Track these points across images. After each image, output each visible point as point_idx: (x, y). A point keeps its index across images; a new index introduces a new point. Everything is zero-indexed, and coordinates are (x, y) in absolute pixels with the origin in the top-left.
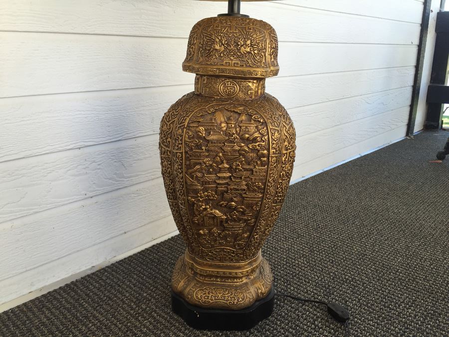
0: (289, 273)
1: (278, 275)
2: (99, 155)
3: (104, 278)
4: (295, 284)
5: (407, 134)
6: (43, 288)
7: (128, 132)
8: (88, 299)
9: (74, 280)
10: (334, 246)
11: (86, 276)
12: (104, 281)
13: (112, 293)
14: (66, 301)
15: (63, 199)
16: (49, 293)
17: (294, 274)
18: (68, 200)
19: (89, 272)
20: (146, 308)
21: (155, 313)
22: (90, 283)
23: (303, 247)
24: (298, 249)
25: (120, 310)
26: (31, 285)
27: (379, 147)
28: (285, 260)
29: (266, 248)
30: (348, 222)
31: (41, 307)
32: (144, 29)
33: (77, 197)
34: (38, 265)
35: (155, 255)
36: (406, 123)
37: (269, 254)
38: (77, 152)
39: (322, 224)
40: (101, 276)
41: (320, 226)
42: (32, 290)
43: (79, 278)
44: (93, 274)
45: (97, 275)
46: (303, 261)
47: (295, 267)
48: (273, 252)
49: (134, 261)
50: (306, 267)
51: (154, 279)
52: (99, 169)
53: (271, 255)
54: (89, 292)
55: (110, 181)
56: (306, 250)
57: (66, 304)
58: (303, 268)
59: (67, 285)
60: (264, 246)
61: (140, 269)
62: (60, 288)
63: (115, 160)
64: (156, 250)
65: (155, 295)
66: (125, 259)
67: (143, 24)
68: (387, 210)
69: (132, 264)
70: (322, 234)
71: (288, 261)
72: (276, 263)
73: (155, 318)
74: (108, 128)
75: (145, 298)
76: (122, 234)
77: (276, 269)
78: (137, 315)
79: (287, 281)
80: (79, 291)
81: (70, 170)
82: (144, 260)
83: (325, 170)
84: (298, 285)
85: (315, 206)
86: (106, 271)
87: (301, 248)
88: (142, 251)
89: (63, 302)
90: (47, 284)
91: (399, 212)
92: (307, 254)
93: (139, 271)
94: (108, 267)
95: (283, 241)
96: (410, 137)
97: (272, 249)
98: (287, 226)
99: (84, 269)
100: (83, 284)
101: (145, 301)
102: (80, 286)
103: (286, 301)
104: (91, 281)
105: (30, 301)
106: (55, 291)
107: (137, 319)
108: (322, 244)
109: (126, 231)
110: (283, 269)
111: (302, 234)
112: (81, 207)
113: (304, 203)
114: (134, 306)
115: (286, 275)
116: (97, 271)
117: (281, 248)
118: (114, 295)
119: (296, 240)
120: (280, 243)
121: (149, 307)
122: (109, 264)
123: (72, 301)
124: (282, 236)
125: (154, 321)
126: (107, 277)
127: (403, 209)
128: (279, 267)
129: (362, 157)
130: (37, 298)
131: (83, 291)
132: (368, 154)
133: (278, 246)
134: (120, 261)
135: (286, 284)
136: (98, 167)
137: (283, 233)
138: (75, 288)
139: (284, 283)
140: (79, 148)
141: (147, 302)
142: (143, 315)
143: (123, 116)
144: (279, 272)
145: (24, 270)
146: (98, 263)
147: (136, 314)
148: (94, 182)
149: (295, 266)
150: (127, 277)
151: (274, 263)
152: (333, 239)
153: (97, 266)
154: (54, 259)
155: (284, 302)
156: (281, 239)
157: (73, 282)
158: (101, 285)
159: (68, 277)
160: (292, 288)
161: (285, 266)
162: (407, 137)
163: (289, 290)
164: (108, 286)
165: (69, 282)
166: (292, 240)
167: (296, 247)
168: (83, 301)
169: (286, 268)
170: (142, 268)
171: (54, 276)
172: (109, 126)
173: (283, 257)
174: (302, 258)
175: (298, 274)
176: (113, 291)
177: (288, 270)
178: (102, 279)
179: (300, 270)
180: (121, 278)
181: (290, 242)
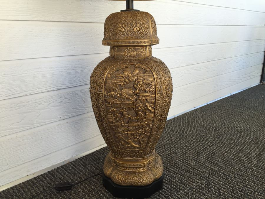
0: (183, 169)
1: (176, 170)
2: (68, 94)
3: (71, 168)
4: (187, 176)
5: (261, 81)
6: (35, 173)
7: (86, 81)
8: (60, 181)
9: (53, 169)
10: (213, 152)
11: (60, 167)
12: (71, 170)
13: (75, 178)
14: (48, 182)
15: (47, 121)
16: (38, 176)
17: (187, 170)
18: (50, 121)
19: (62, 164)
20: (94, 188)
21: (100, 192)
22: (62, 171)
23: (193, 153)
24: (190, 154)
25: (79, 189)
26: (28, 171)
27: (243, 89)
28: (181, 160)
29: (169, 153)
30: (222, 137)
31: (33, 185)
32: (96, 18)
33: (55, 119)
34: (31, 160)
35: (101, 155)
36: (261, 75)
37: (171, 156)
38: (56, 92)
39: (205, 138)
40: (69, 167)
41: (204, 139)
42: (28, 174)
43: (56, 167)
44: (64, 165)
45: (66, 166)
46: (193, 161)
47: (187, 166)
48: (174, 155)
49: (89, 158)
50: (194, 166)
51: (100, 170)
52: (68, 103)
53: (173, 157)
54: (61, 177)
55: (76, 110)
56: (195, 155)
57: (47, 184)
58: (193, 166)
59: (49, 172)
60: (169, 151)
61: (92, 163)
62: (45, 174)
63: (79, 97)
64: (103, 152)
65: (100, 180)
66: (84, 157)
67: (95, 15)
68: (248, 130)
69: (88, 160)
70: (205, 144)
73: (99, 195)
74: (74, 78)
75: (94, 182)
76: (82, 142)
77: (175, 167)
78: (89, 193)
79: (182, 174)
80: (55, 176)
81: (51, 103)
82: (95, 157)
83: (209, 103)
84: (189, 177)
85: (201, 126)
86: (72, 164)
87: (192, 153)
88: (94, 152)
89: (46, 183)
90: (37, 171)
91: (255, 131)
92: (195, 157)
93: (92, 165)
94: (73, 161)
95: (180, 148)
96: (262, 83)
97: (173, 153)
98: (183, 139)
99: (59, 162)
100: (58, 172)
101: (94, 184)
102: (56, 173)
103: (181, 188)
104: (63, 170)
105: (27, 181)
106: (41, 175)
107: (88, 195)
108: (205, 151)
109: (85, 140)
110: (180, 166)
111: (193, 144)
112: (57, 125)
113: (194, 124)
114: (88, 187)
115: (182, 171)
116: (67, 164)
117: (179, 153)
118: (76, 179)
119: (189, 148)
120: (178, 149)
121: (96, 188)
122: (74, 160)
123: (51, 182)
124: (180, 145)
125: (99, 197)
126: (73, 168)
127: (258, 129)
128: (178, 165)
129: (232, 95)
130: (31, 180)
131: (58, 176)
132: (236, 94)
133: (177, 151)
134: (81, 158)
135: (181, 176)
136: (68, 101)
137: (181, 143)
138: (53, 174)
139: (180, 176)
140: (57, 90)
141: (95, 185)
142: (92, 193)
143: (83, 71)
145: (24, 162)
146: (67, 159)
147: (88, 192)
148: (66, 110)
149: (187, 164)
150: (85, 168)
151: (174, 162)
152: (213, 148)
153: (67, 160)
154: (41, 156)
155: (180, 188)
156: (179, 147)
157: (52, 170)
158: (69, 173)
159: (50, 167)
160: (185, 179)
161: (181, 165)
162: (261, 83)
163: (183, 180)
164: (73, 174)
165: (50, 170)
166: (186, 148)
167: (188, 152)
168: (57, 182)
169: (181, 166)
170: (94, 163)
171: (41, 166)
172: (74, 77)
173: (180, 159)
174: (192, 160)
175: (189, 170)
176: (75, 177)
177: (183, 167)
178: (70, 169)
179: (191, 167)
180: (81, 169)
181: (185, 149)
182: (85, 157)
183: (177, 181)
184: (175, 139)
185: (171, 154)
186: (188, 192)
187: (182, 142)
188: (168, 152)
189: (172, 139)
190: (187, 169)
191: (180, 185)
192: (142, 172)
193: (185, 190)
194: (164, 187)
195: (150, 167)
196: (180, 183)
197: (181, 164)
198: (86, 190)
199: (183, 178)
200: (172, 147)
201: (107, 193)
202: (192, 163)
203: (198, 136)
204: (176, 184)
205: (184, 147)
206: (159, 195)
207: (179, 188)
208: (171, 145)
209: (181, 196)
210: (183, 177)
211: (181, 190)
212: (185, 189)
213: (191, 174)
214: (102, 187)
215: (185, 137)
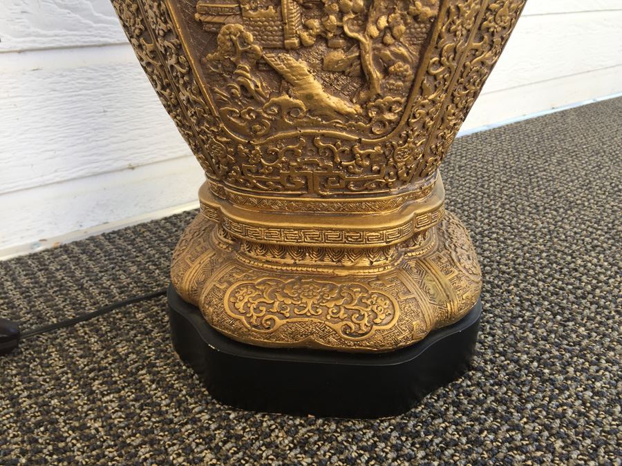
1: (529, 292)
3: (52, 267)
4: (589, 318)
20: (127, 355)
21: (149, 372)
23: (590, 229)
24: (576, 233)
25: (50, 355)
28: (544, 255)
29: (486, 227)
37: (497, 239)
40: (47, 263)
44: (32, 256)
45: (39, 260)
46: (599, 260)
48: (506, 235)
49: (146, 234)
53: (504, 243)
61: (154, 252)
71: (552, 257)
72: (520, 260)
73: (142, 389)
75: (140, 324)
76: (122, 169)
77: (522, 276)
78: (91, 375)
79: (563, 308)
82: (170, 233)
84: (600, 323)
86: (67, 250)
87: (583, 230)
93: (149, 257)
95: (530, 213)
97: (504, 230)
99: (17, 242)
101: (132, 332)
103: (571, 370)
107: (86, 387)
109: (133, 162)
110: (541, 275)
114: (95, 347)
116: (46, 250)
117: (528, 228)
119: (565, 213)
120: (522, 217)
121: (138, 353)
122: (84, 237)
124: (526, 203)
125: (136, 400)
126: (62, 265)
128: (531, 271)
133: (518, 223)
134: (113, 233)
135: (559, 318)
139: (555, 315)
142: (110, 376)
144: (533, 285)
147: (90, 371)
149: (576, 270)
150: (113, 268)
151: (512, 260)
155: (564, 371)
156: (523, 209)
160: (582, 330)
161: (547, 271)
163: (574, 336)
166: (555, 213)
167: (567, 227)
176: (59, 300)
177: (558, 280)
178: (47, 269)
179: (594, 281)
180: (96, 270)
181: (550, 216)
182: (129, 231)
183: (545, 339)
184: (503, 184)
185: (493, 233)
186: (614, 391)
187: (534, 194)
188: (479, 224)
189: (492, 184)
190: (579, 288)
191: (561, 358)
192: (367, 280)
193: (598, 384)
194: (477, 361)
195: (412, 258)
196: (558, 346)
197: (546, 267)
198: (81, 362)
199: (571, 324)
200: (496, 210)
201: (184, 378)
202: (596, 266)
203: (592, 179)
204: (543, 351)
205: (545, 209)
206: (458, 404)
207: (560, 372)
208: (488, 203)
209: (580, 414)
210: (568, 320)
211: (572, 379)
212: (597, 379)
213: (605, 307)
214: (170, 347)
215: (542, 179)
